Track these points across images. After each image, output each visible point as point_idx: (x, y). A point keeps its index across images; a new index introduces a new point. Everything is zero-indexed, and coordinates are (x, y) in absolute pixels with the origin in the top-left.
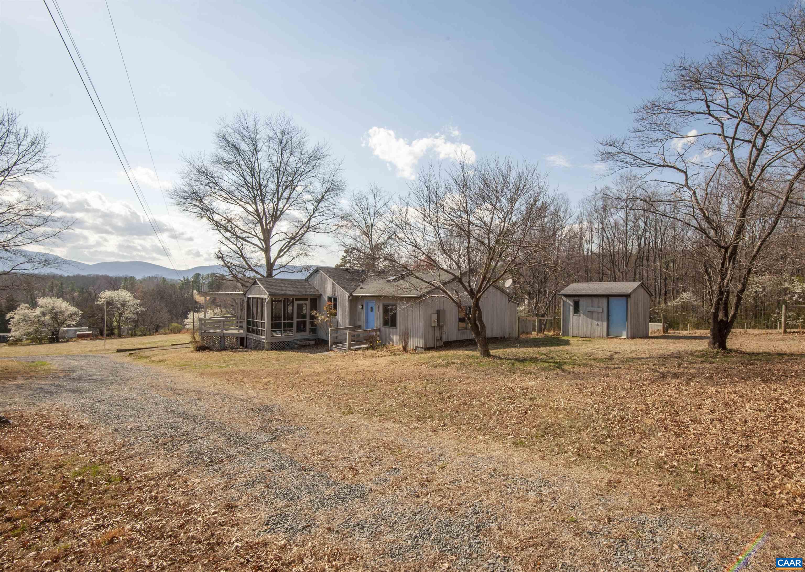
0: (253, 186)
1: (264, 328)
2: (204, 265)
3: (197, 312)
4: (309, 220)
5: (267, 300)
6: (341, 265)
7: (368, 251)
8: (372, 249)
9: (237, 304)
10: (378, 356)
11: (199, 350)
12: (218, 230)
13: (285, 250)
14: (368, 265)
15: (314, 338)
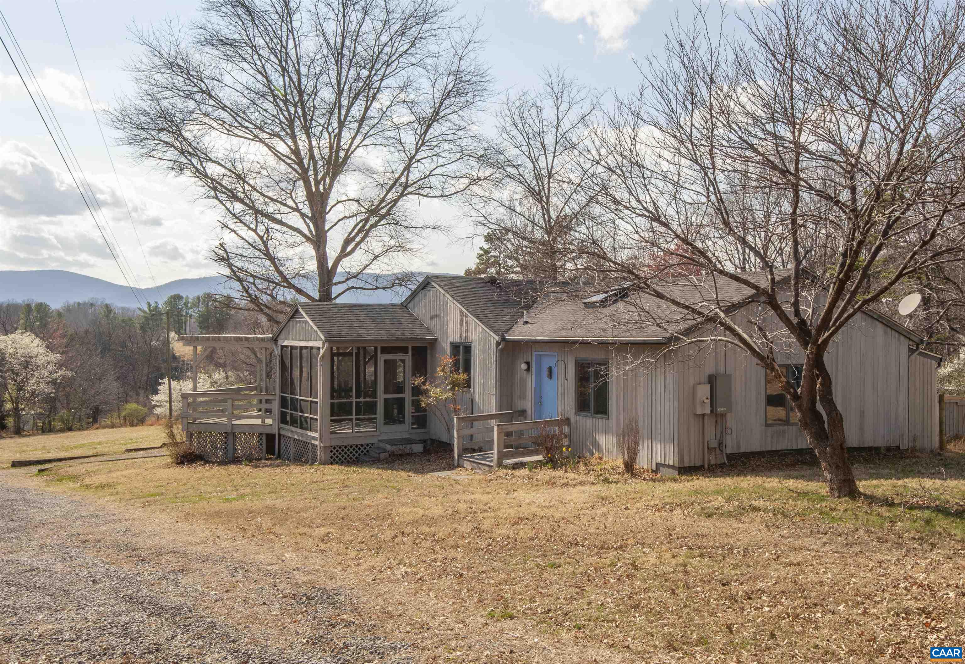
0: (285, 96)
1: (316, 414)
2: (190, 277)
3: (178, 378)
4: (407, 168)
5: (322, 352)
6: (478, 271)
7: (538, 235)
8: (548, 231)
9: (260, 361)
10: (567, 484)
11: (181, 463)
12: (217, 198)
13: (358, 239)
14: (539, 267)
15: (422, 438)
